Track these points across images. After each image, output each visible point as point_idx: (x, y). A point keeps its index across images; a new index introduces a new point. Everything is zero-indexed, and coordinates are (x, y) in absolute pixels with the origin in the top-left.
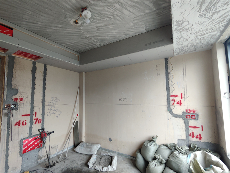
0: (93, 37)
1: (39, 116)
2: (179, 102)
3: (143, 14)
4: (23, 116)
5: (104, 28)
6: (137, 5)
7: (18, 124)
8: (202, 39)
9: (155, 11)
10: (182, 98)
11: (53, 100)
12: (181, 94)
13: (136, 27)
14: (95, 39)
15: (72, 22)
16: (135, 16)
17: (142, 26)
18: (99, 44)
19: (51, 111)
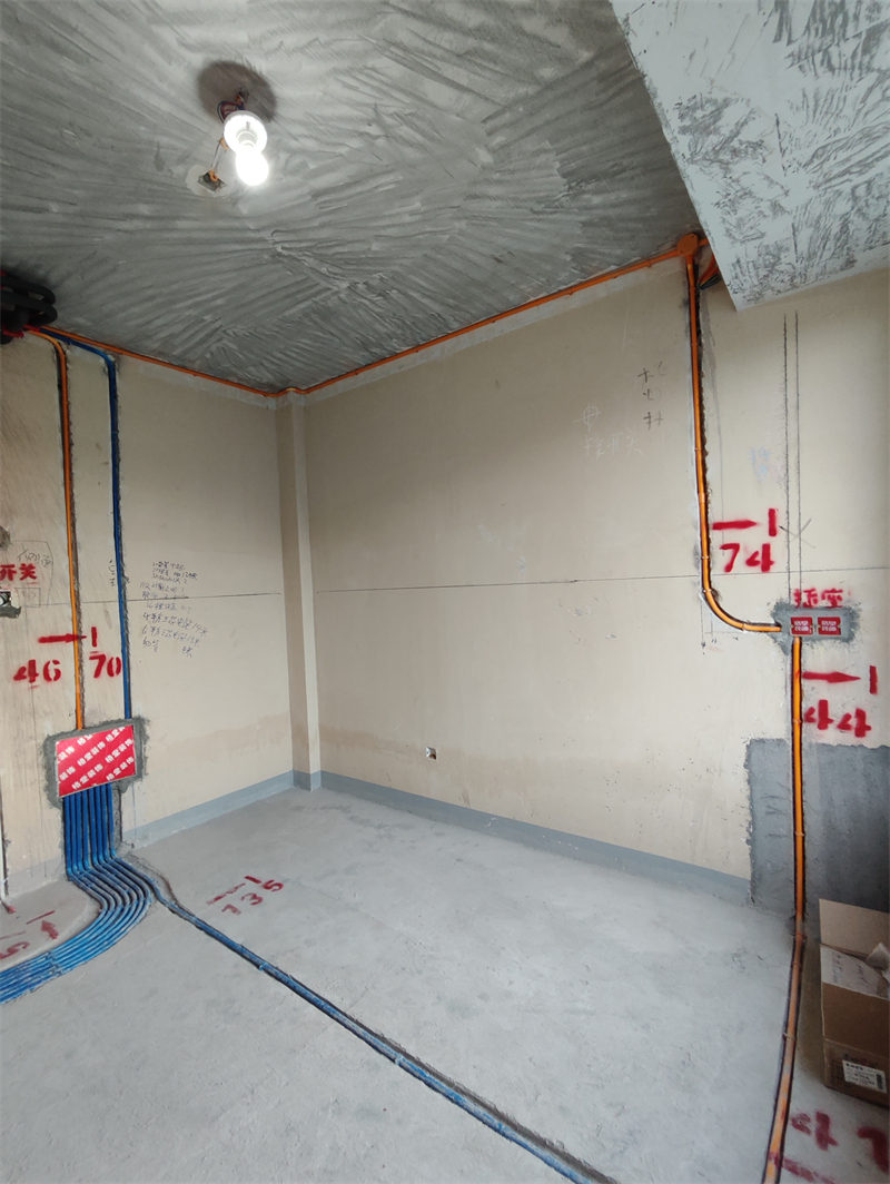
0: (308, 248)
1: (110, 646)
2: (756, 553)
3: (531, 90)
4: (43, 640)
5: (351, 197)
6: (488, 46)
7: (26, 673)
8: (861, 191)
9: (589, 64)
10: (773, 532)
11: (164, 575)
12: (772, 513)
13: (511, 167)
14: (322, 259)
15: (193, 184)
16: (488, 109)
17: (542, 159)
18: (345, 285)
19: (156, 625)
